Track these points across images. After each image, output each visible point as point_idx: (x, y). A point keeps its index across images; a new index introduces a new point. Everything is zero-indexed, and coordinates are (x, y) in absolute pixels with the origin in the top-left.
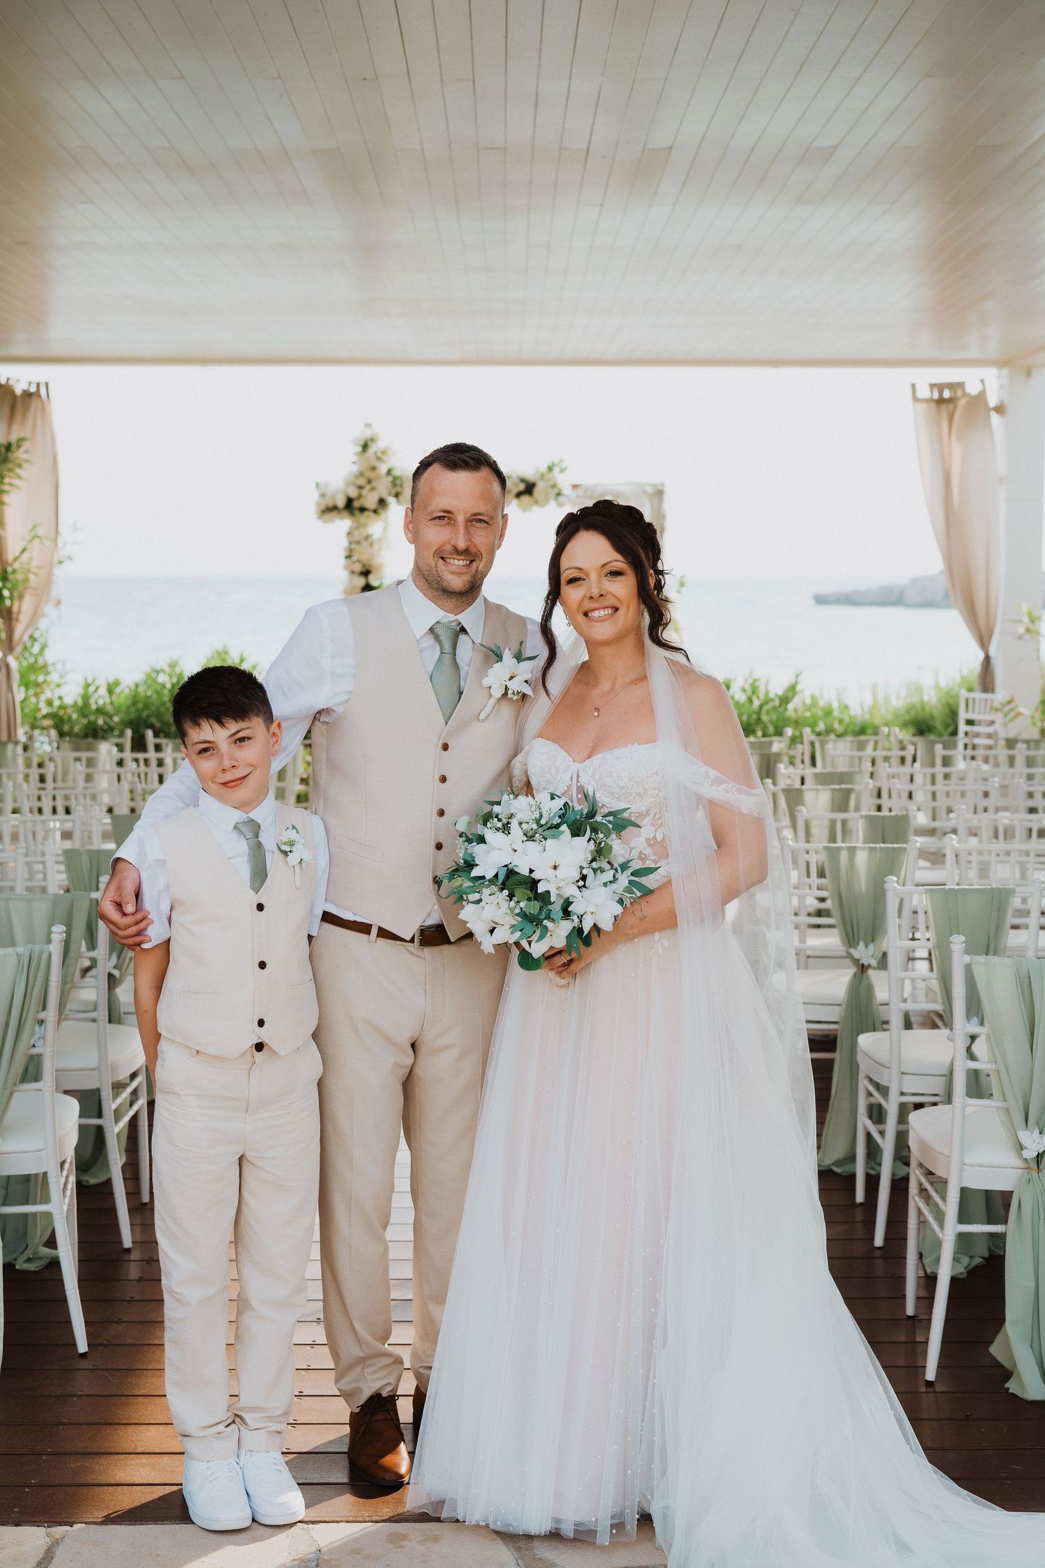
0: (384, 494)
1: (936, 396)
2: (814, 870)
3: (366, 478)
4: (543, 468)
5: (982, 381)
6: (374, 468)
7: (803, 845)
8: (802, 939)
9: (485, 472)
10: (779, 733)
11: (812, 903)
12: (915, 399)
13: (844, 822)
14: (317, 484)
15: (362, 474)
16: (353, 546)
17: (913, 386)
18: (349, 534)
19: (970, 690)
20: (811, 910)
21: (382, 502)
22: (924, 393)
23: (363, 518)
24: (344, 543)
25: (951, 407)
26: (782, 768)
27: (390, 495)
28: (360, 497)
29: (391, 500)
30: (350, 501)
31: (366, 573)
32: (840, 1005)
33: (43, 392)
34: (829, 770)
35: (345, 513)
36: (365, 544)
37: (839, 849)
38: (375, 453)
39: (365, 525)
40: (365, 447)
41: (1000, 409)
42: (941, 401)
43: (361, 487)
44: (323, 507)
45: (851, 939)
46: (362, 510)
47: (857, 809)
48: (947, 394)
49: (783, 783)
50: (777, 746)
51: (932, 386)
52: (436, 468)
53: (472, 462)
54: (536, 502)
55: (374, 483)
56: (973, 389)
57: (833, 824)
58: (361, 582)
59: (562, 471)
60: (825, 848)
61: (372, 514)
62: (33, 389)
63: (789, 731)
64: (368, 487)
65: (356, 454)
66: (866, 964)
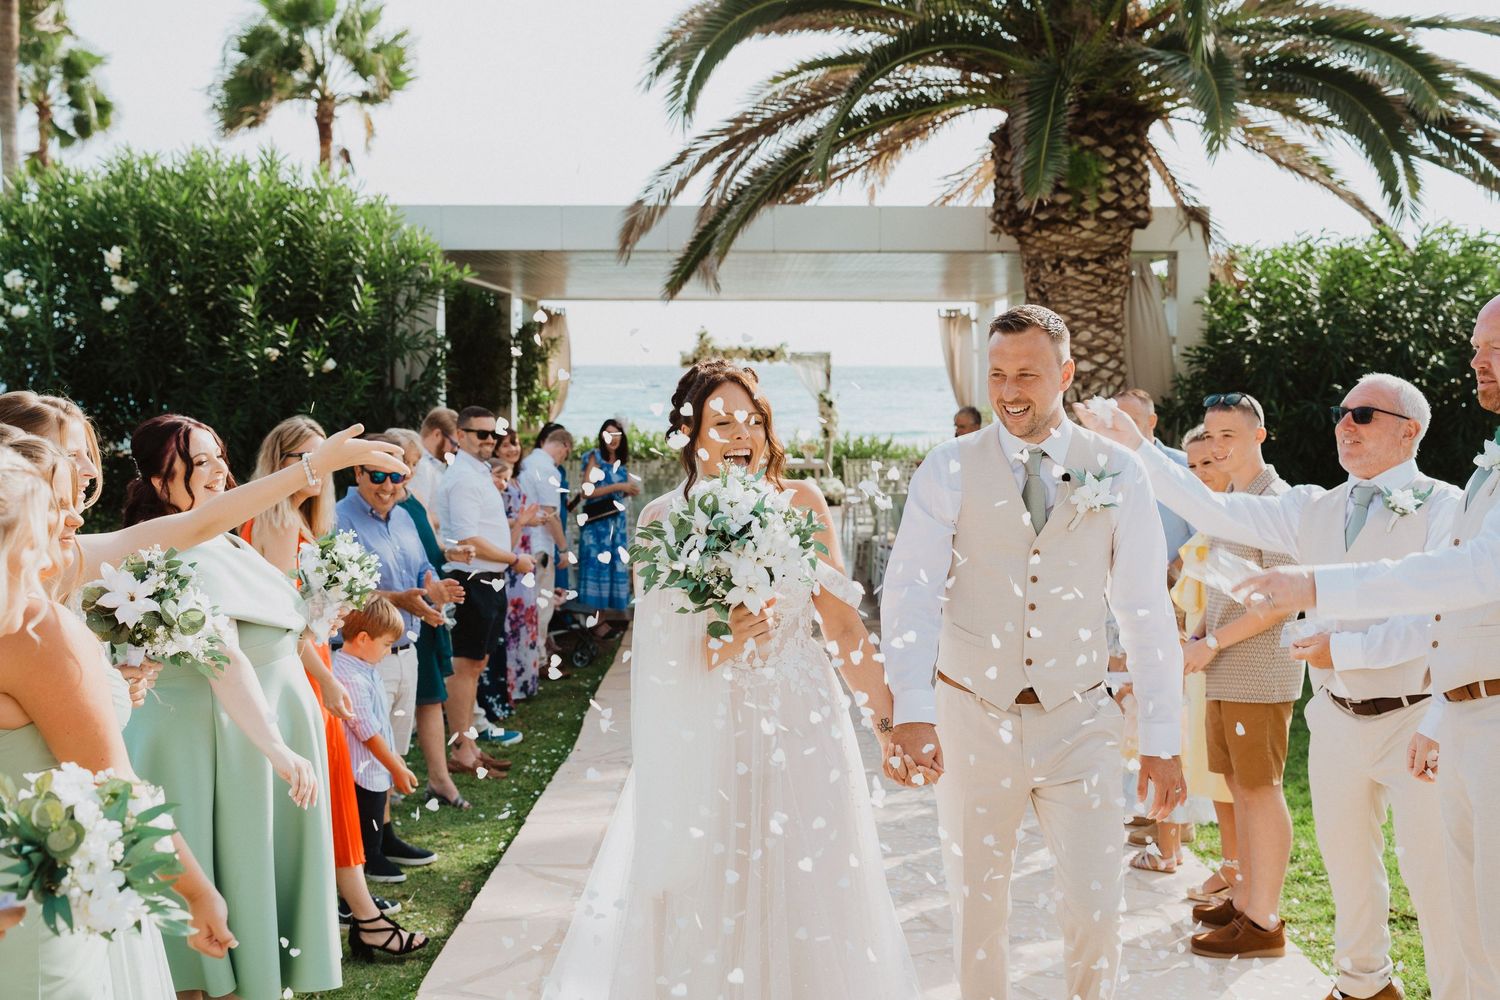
1: (948, 315)
4: (778, 345)
5: (968, 309)
6: (705, 346)
12: (939, 316)
15: (700, 348)
17: (939, 311)
22: (944, 313)
25: (955, 320)
38: (706, 339)
40: (702, 336)
41: (976, 321)
42: (950, 318)
44: (684, 362)
48: (953, 314)
51: (950, 311)
54: (776, 360)
56: (964, 312)
59: (786, 347)
62: (559, 312)
65: (698, 339)
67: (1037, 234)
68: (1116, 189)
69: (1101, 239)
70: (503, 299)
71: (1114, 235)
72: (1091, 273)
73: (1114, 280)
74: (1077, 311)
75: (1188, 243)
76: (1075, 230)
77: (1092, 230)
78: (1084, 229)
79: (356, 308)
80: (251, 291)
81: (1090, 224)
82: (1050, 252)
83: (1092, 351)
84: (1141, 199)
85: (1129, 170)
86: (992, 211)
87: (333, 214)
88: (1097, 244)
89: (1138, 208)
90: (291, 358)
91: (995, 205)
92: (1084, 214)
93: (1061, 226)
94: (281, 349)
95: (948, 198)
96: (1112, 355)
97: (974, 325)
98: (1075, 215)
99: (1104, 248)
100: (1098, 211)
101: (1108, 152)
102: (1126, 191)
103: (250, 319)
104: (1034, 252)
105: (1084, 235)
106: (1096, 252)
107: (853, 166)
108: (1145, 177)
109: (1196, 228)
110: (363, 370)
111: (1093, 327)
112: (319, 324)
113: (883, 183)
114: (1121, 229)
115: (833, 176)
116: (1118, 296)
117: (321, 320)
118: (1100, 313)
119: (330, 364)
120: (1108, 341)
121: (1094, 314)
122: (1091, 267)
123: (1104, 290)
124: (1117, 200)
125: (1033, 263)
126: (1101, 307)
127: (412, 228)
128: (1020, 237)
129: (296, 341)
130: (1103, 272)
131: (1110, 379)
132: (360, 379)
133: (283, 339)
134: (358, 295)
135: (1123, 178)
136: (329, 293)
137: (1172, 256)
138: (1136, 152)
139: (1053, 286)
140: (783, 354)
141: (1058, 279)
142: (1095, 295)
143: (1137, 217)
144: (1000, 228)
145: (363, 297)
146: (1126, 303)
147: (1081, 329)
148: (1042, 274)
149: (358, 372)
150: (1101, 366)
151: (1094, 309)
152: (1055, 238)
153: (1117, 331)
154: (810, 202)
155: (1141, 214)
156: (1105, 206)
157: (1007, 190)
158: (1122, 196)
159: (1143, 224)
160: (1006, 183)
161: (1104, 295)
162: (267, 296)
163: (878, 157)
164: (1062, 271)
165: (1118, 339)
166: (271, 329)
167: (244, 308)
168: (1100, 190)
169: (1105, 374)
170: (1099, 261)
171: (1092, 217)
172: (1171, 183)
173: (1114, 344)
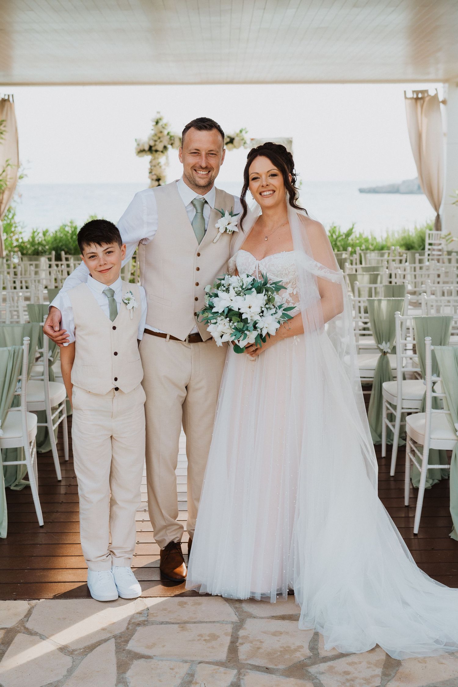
0: (166, 144)
1: (415, 96)
2: (362, 310)
3: (158, 137)
4: (238, 131)
5: (436, 89)
6: (161, 132)
7: (357, 299)
8: (357, 341)
9: (214, 131)
10: (345, 249)
11: (361, 325)
12: (406, 98)
13: (375, 288)
14: (136, 140)
15: (156, 135)
16: (153, 168)
17: (405, 92)
18: (151, 162)
19: (431, 230)
20: (361, 328)
21: (165, 147)
22: (410, 95)
23: (157, 155)
24: (148, 166)
25: (422, 101)
26: (347, 265)
27: (169, 144)
28: (155, 145)
29: (169, 147)
30: (150, 148)
31: (158, 180)
32: (374, 370)
33: (11, 99)
34: (368, 266)
35: (149, 153)
36: (158, 167)
37: (374, 300)
38: (162, 125)
39: (158, 158)
40: (157, 123)
41: (444, 102)
42: (417, 99)
43: (155, 141)
44: (139, 150)
45: (379, 341)
46: (156, 151)
47: (381, 283)
48: (420, 96)
49: (348, 272)
50: (344, 256)
51: (414, 92)
52: (192, 129)
53: (208, 126)
54: (235, 147)
55: (161, 139)
56: (432, 93)
57: (370, 289)
58: (157, 183)
59: (246, 132)
60: (368, 300)
61: (161, 153)
62: (6, 98)
63: (350, 249)
64: (159, 141)
65: (153, 126)
66: (386, 351)
97: (443, 107)
140: (243, 141)
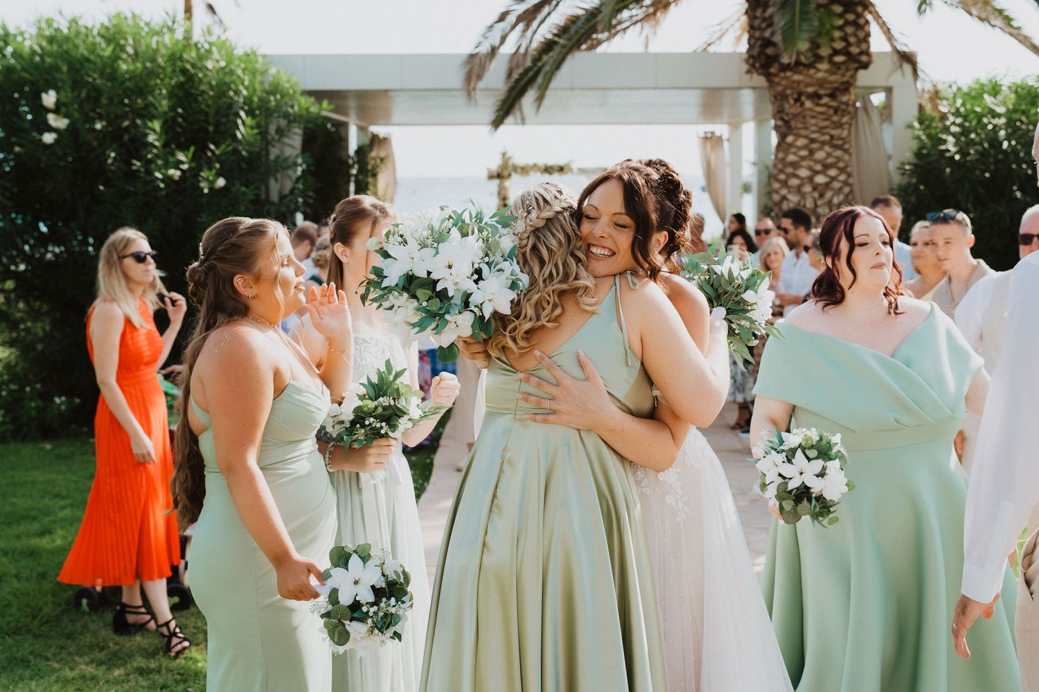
0: (511, 172)
1: (705, 136)
3: (505, 165)
4: (566, 162)
5: (721, 131)
6: (507, 163)
12: (697, 137)
15: (503, 165)
16: (500, 190)
21: (510, 175)
22: (702, 135)
23: (503, 180)
25: (710, 140)
28: (502, 173)
30: (498, 175)
33: (389, 136)
35: (497, 178)
36: (504, 189)
38: (507, 158)
39: (504, 183)
40: (504, 154)
41: (728, 140)
42: (706, 138)
43: (502, 169)
44: (489, 176)
46: (503, 177)
48: (709, 135)
51: (706, 133)
54: (564, 174)
55: (507, 168)
56: (718, 134)
59: (573, 163)
61: (506, 179)
62: (386, 135)
64: (505, 169)
65: (500, 158)
67: (782, 74)
68: (844, 39)
69: (833, 78)
70: (345, 125)
71: (843, 75)
72: (825, 105)
73: (844, 111)
74: (815, 136)
75: (901, 79)
76: (812, 71)
77: (826, 71)
78: (818, 70)
79: (239, 136)
80: (157, 125)
81: (824, 66)
82: (792, 88)
83: (826, 167)
84: (864, 46)
85: (855, 24)
86: (745, 56)
87: (218, 61)
88: (830, 83)
89: (862, 53)
90: (190, 177)
91: (749, 50)
92: (819, 58)
93: (801, 68)
94: (182, 170)
95: (709, 45)
96: (842, 170)
97: (726, 144)
98: (812, 59)
99: (835, 85)
100: (831, 56)
101: (838, 9)
102: (852, 40)
103: (155, 147)
104: (780, 88)
105: (820, 75)
106: (829, 89)
107: (635, 19)
108: (866, 28)
109: (907, 68)
110: (247, 187)
111: (827, 148)
112: (212, 151)
113: (655, 33)
114: (848, 70)
115: (619, 28)
116: (846, 123)
117: (212, 147)
118: (832, 137)
119: (221, 182)
120: (839, 159)
121: (827, 138)
122: (825, 100)
123: (835, 118)
124: (846, 48)
125: (779, 98)
126: (833, 132)
127: (278, 72)
128: (768, 76)
129: (193, 165)
130: (834, 104)
131: (840, 189)
132: (244, 194)
133: (182, 163)
134: (241, 127)
135: (850, 30)
136: (217, 125)
137: (889, 90)
138: (860, 9)
139: (795, 116)
140: (571, 170)
141: (799, 110)
142: (827, 123)
143: (861, 60)
144: (753, 70)
145: (244, 128)
146: (853, 129)
147: (817, 150)
148: (786, 106)
149: (243, 189)
150: (833, 179)
151: (828, 134)
152: (797, 77)
153: (846, 151)
154: (600, 49)
155: (864, 58)
156: (836, 52)
157: (757, 39)
158: (849, 44)
159: (865, 66)
160: (757, 34)
161: (834, 123)
162: (169, 127)
163: (654, 13)
164: (802, 104)
165: (846, 157)
166: (173, 155)
167: (151, 138)
168: (832, 40)
169: (836, 185)
170: (832, 96)
171: (826, 61)
172: (887, 32)
173: (843, 161)
